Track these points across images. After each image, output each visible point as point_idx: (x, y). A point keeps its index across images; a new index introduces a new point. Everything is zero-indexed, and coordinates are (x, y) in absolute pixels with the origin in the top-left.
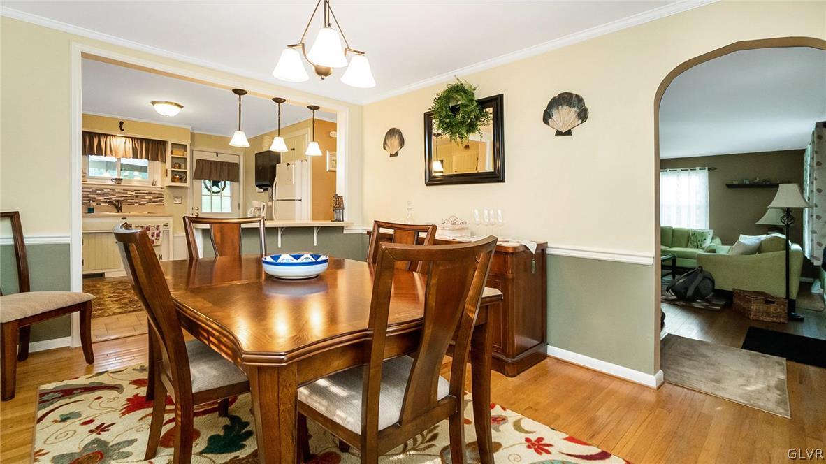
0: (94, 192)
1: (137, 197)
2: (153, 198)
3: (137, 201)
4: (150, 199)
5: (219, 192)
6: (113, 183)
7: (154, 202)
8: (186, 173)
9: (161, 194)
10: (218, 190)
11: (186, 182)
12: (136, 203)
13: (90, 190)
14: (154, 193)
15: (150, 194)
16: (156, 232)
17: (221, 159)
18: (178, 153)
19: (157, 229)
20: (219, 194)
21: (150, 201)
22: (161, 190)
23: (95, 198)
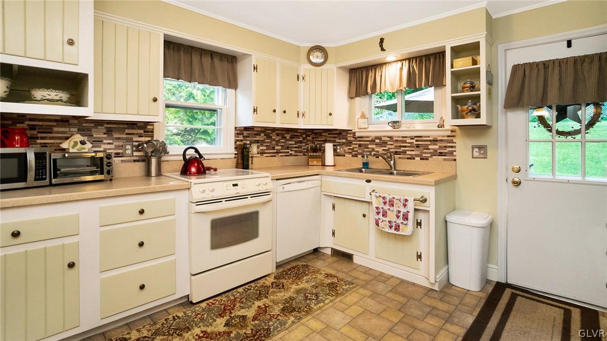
0: (373, 141)
1: (418, 146)
2: (440, 147)
3: (418, 153)
4: (435, 150)
5: (577, 132)
6: (391, 128)
7: (441, 154)
8: (478, 98)
9: (452, 142)
10: (576, 126)
11: (478, 116)
12: (417, 155)
13: (370, 139)
14: (441, 140)
15: (435, 141)
16: (403, 210)
17: (577, 51)
18: (463, 64)
19: (405, 206)
20: (578, 137)
21: (435, 153)
22: (449, 133)
23: (373, 150)
